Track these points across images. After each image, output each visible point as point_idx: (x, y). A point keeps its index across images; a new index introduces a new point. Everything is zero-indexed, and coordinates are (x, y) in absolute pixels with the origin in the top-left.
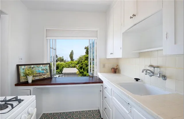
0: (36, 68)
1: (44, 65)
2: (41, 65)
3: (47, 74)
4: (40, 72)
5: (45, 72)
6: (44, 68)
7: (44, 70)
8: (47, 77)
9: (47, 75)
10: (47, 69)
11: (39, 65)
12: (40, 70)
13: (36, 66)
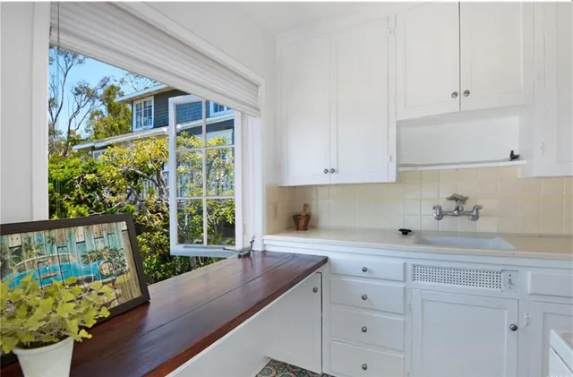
0: (46, 250)
1: (95, 227)
2: (81, 229)
3: (119, 280)
4: (76, 271)
5: (105, 272)
6: (100, 246)
7: (100, 257)
8: (123, 300)
9: (122, 286)
10: (114, 252)
11: (65, 231)
12: (75, 259)
13: (45, 234)
